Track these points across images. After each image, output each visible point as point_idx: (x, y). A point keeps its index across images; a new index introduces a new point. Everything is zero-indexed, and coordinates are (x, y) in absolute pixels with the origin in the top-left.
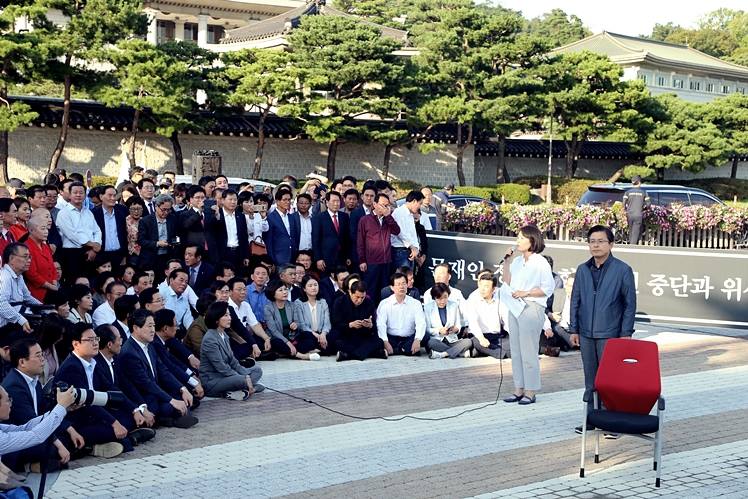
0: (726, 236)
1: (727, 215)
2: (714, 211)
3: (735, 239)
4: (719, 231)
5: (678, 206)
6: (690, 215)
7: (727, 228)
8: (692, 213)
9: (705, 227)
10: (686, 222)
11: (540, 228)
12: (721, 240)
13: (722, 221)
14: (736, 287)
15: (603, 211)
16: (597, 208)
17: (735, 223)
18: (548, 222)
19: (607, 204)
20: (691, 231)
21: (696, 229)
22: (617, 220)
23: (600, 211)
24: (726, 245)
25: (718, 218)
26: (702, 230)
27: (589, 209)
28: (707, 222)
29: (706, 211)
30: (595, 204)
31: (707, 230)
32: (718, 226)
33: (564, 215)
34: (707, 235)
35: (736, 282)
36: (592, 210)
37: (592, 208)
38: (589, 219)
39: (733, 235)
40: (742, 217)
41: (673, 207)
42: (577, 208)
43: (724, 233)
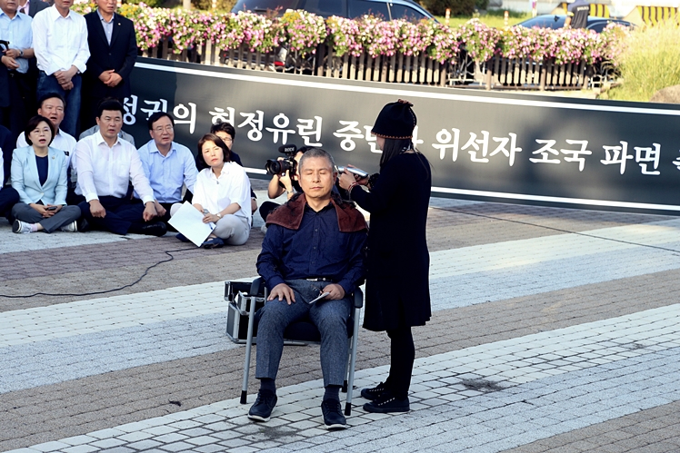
0: (437, 66)
1: (439, 37)
2: (423, 31)
3: (448, 72)
4: (427, 60)
5: (375, 21)
6: (390, 33)
7: (439, 55)
8: (393, 31)
9: (410, 53)
10: (385, 43)
11: (177, 43)
12: (430, 71)
13: (433, 45)
14: (452, 142)
15: (270, 22)
16: (262, 18)
17: (449, 48)
18: (189, 35)
19: (276, 13)
20: (390, 58)
21: (398, 54)
22: (288, 37)
23: (266, 23)
24: (436, 80)
25: (427, 41)
26: (405, 57)
27: (250, 19)
28: (413, 46)
29: (412, 29)
30: (258, 12)
31: (412, 56)
32: (426, 52)
33: (214, 26)
34: (412, 65)
35: (453, 134)
36: (255, 20)
37: (255, 17)
38: (249, 33)
39: (446, 66)
40: (459, 40)
41: (368, 21)
42: (232, 16)
43: (434, 61)
